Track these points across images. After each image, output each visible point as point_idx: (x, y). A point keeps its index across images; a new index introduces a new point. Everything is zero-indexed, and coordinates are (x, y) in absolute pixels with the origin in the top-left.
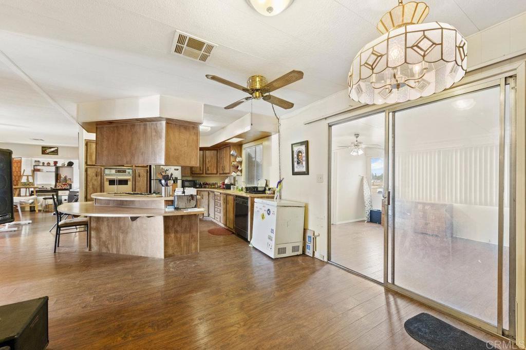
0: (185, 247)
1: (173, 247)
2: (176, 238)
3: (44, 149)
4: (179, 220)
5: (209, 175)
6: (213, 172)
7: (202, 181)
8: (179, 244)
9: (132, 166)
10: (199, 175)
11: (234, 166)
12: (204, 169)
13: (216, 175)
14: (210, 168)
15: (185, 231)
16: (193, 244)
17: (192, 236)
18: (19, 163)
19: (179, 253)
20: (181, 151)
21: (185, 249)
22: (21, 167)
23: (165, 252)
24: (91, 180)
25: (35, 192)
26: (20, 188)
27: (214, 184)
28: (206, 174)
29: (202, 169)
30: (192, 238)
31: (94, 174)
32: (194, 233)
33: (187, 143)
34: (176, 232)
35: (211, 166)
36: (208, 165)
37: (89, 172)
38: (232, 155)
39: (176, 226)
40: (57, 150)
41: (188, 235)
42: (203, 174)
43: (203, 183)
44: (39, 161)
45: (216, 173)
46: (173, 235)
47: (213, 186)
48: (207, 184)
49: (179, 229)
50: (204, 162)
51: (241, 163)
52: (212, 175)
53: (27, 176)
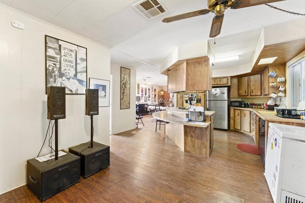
0: (198, 150)
1: (190, 146)
2: (192, 141)
4: (194, 129)
5: (254, 97)
6: (257, 94)
7: (249, 102)
8: (194, 146)
9: (197, 92)
10: (244, 97)
11: (273, 87)
12: (249, 91)
13: (260, 97)
14: (254, 91)
15: (198, 138)
16: (203, 149)
17: (203, 143)
19: (194, 152)
20: (196, 80)
21: (198, 151)
22: (169, 95)
23: (185, 148)
24: (179, 100)
26: (169, 103)
27: (260, 105)
28: (251, 96)
29: (247, 91)
30: (203, 145)
31: (180, 97)
32: (205, 142)
33: (200, 73)
34: (192, 136)
35: (255, 89)
36: (252, 88)
37: (178, 97)
38: (272, 76)
39: (191, 133)
41: (200, 141)
42: (248, 96)
43: (250, 104)
45: (260, 94)
46: (189, 138)
47: (259, 107)
48: (253, 104)
49: (193, 135)
50: (249, 86)
51: (285, 83)
52: (257, 97)
53: (171, 98)
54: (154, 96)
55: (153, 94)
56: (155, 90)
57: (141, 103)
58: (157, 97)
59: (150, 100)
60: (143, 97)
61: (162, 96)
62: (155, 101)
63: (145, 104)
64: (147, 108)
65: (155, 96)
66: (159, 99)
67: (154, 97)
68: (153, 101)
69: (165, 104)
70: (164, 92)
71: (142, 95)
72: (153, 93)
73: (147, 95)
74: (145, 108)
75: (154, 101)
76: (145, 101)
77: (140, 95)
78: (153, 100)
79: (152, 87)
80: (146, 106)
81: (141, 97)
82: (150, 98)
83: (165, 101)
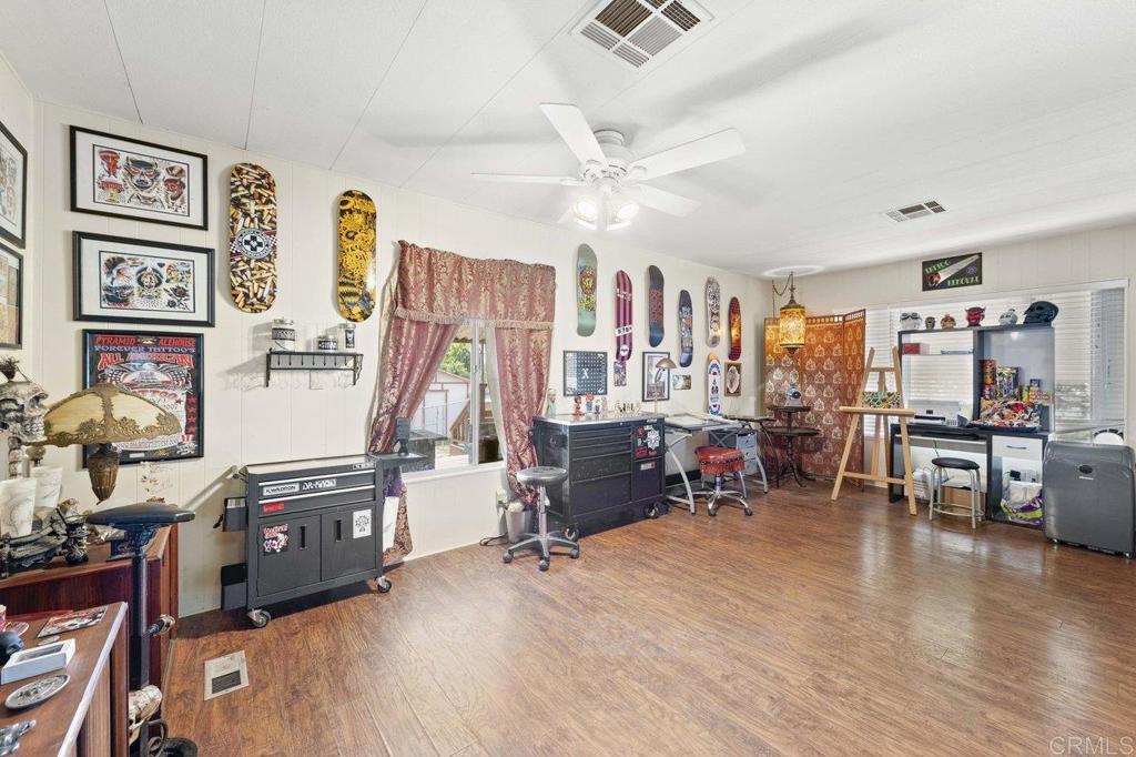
3: (930, 270)
18: (859, 330)
22: (863, 340)
25: (904, 430)
26: (861, 414)
40: (979, 264)
44: (915, 317)
53: (882, 371)
54: (722, 352)
55: (715, 341)
56: (734, 307)
57: (612, 416)
58: (748, 358)
59: (697, 382)
60: (633, 365)
61: (792, 350)
62: (738, 393)
63: (644, 423)
64: (659, 455)
65: (735, 352)
66: (763, 372)
67: (724, 359)
68: (721, 391)
69: (818, 416)
70: (809, 320)
71: (624, 341)
72: (722, 331)
73: (670, 342)
74: (646, 459)
75: (728, 393)
76: (653, 392)
77: (603, 340)
78: (720, 380)
79: (710, 282)
80: (653, 439)
81: (611, 359)
82: (696, 370)
83: (820, 388)
